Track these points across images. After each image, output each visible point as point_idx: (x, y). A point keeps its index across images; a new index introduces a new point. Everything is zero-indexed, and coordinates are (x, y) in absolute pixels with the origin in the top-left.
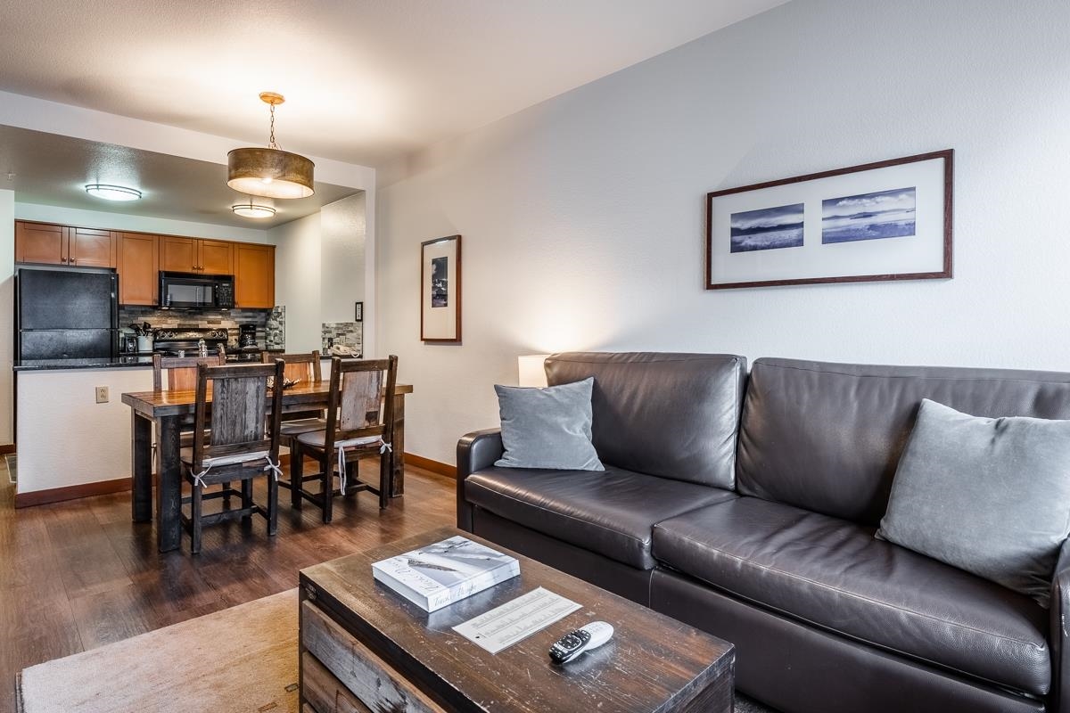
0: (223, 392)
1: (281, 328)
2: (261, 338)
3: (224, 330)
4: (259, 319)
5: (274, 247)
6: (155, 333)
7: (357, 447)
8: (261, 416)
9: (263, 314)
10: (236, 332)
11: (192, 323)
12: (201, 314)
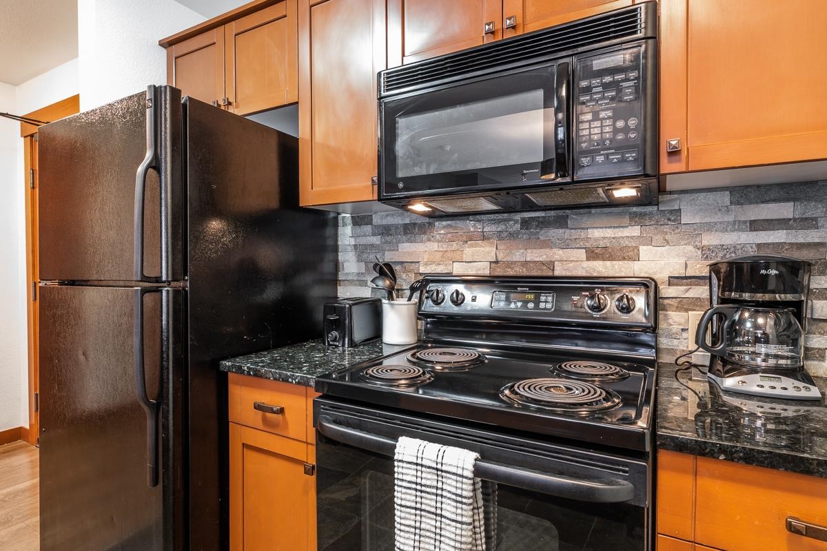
10: (701, 292)
11: (536, 255)
12: (561, 223)
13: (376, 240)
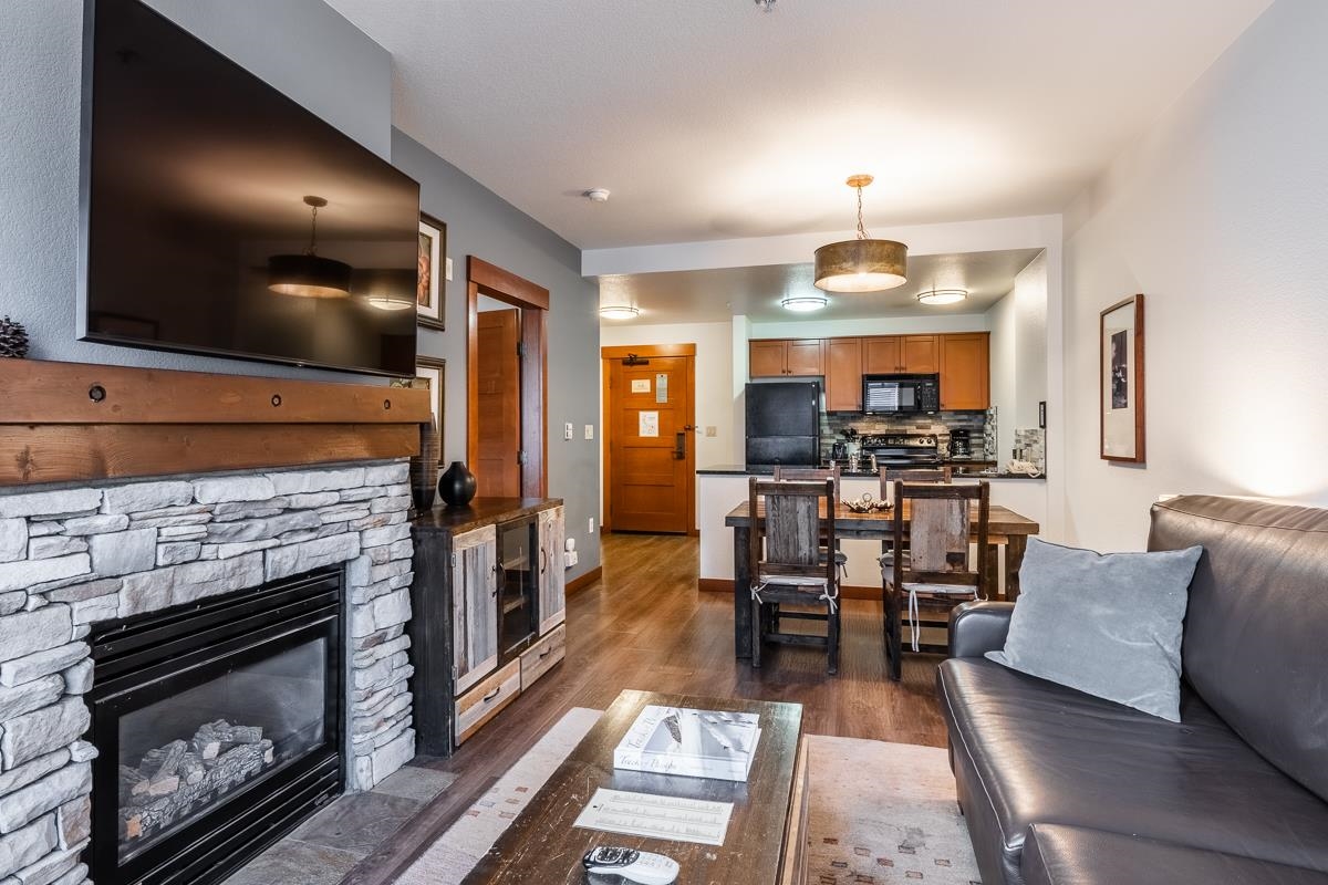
0: (774, 508)
1: (994, 435)
2: (978, 445)
3: (934, 436)
4: (975, 423)
5: (988, 334)
6: (864, 438)
7: (936, 594)
8: (814, 538)
9: (980, 417)
10: (948, 438)
11: (900, 428)
12: (909, 418)
13: (838, 422)
